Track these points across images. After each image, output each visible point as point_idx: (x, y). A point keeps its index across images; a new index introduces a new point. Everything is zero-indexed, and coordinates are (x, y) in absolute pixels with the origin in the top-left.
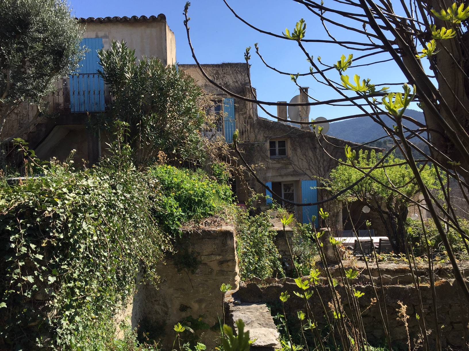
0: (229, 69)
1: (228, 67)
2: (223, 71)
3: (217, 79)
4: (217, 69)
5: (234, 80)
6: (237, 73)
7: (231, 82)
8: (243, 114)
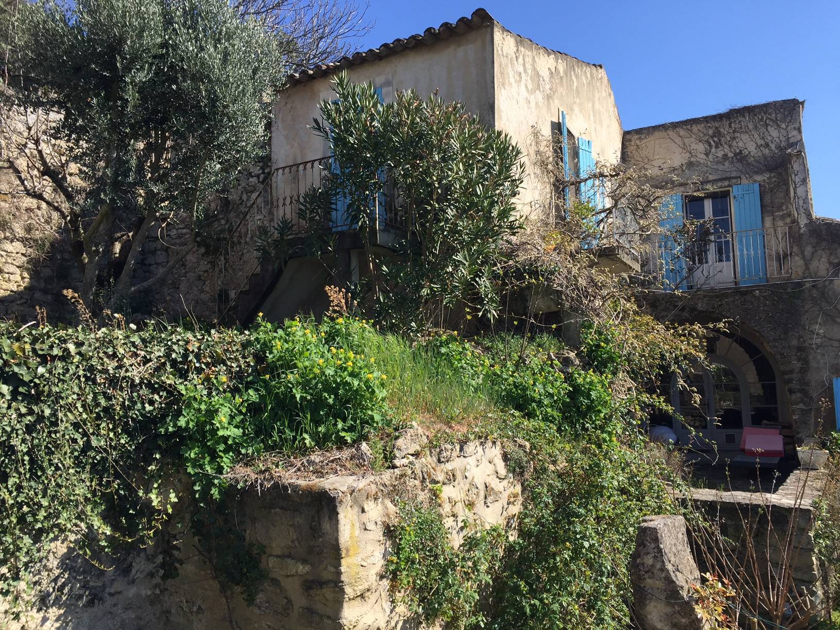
0: (746, 121)
1: (744, 116)
2: (730, 126)
3: (717, 147)
4: (717, 125)
5: (760, 142)
6: (767, 125)
7: (751, 148)
8: (783, 218)
